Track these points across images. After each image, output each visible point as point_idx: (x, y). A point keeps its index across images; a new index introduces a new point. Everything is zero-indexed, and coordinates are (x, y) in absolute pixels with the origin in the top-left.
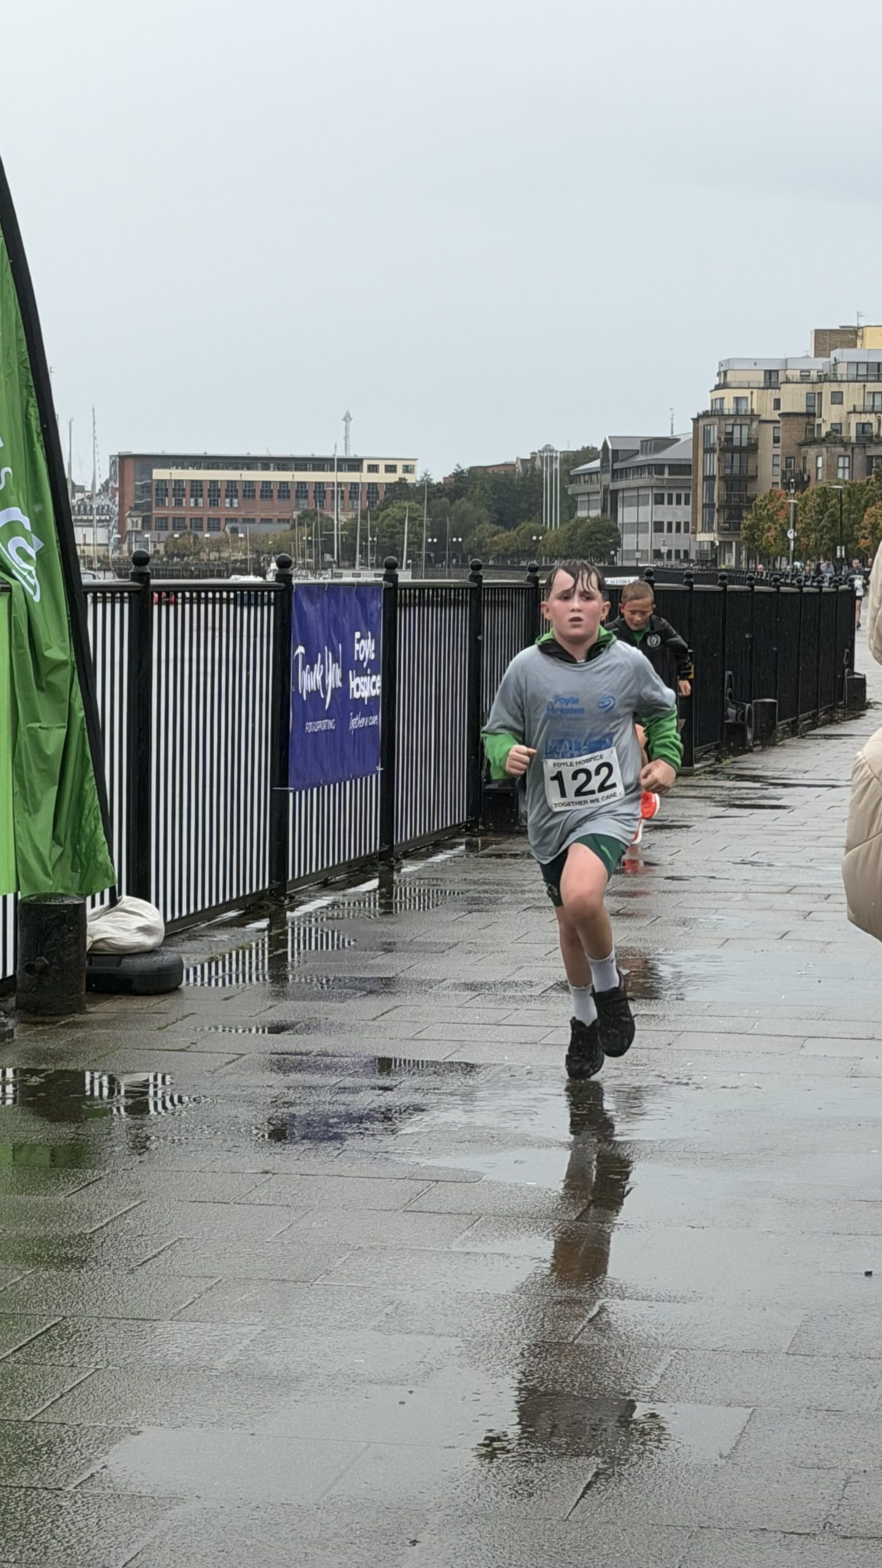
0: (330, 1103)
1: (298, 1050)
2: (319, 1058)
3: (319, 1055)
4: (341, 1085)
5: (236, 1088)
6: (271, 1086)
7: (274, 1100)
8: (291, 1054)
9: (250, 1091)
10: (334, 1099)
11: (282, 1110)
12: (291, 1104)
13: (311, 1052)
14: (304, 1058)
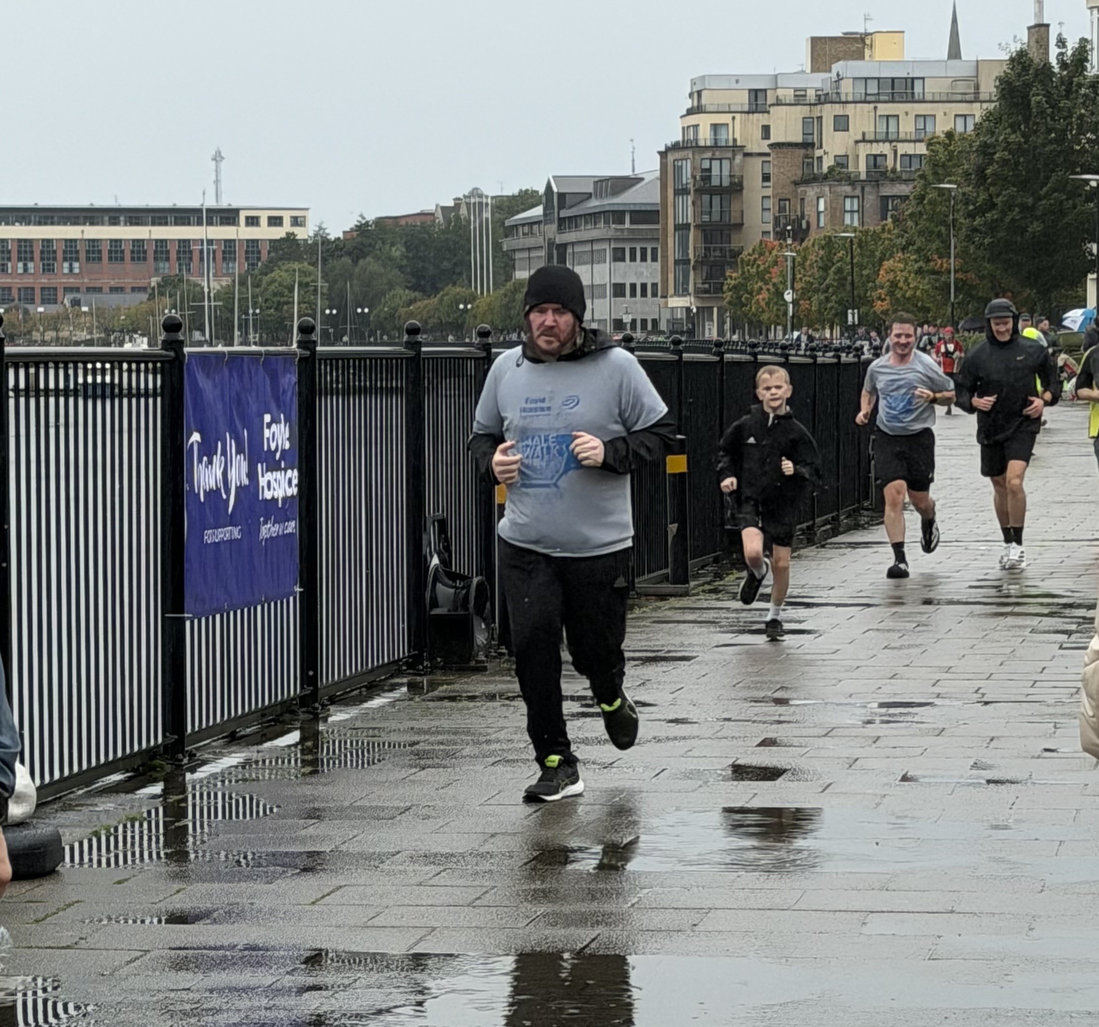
0: (266, 1009)
1: (219, 944)
2: (246, 953)
3: (245, 949)
4: (279, 985)
5: (142, 993)
6: (189, 989)
7: (196, 1006)
8: (211, 948)
9: (161, 996)
10: (272, 1002)
11: (205, 1018)
12: (218, 1011)
13: (235, 946)
14: (228, 953)
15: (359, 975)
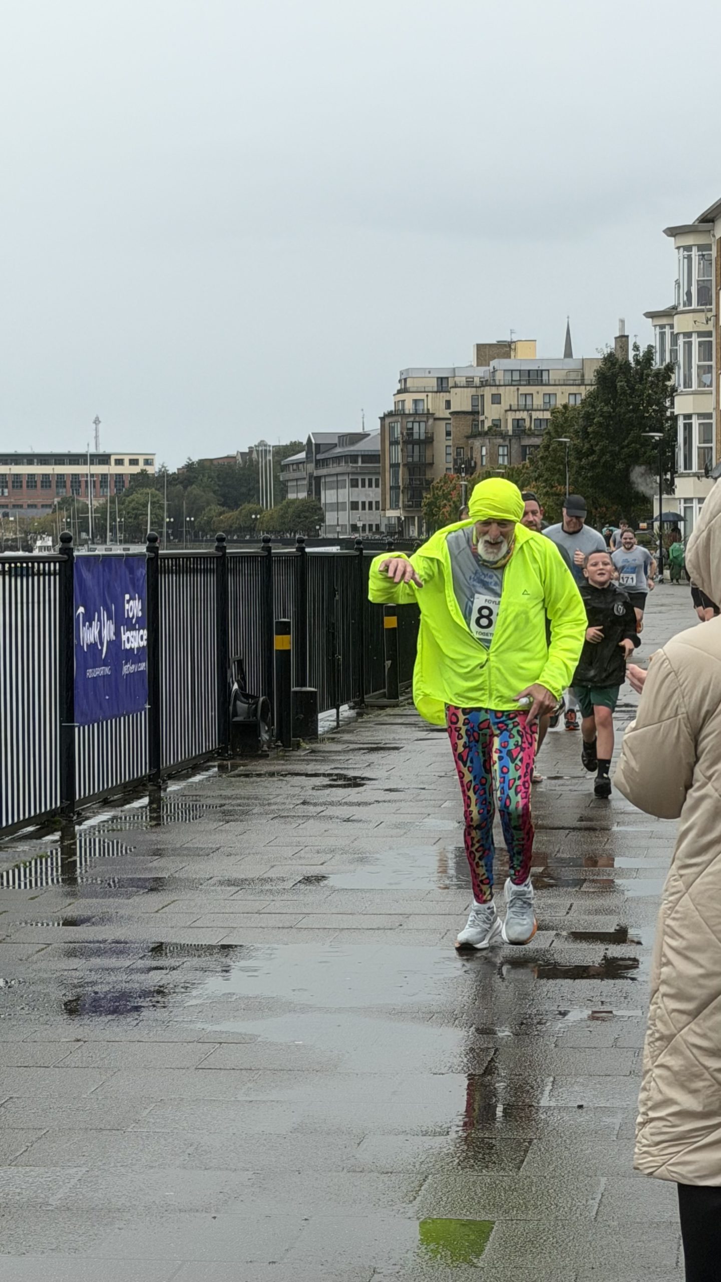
0: (126, 982)
1: (95, 939)
2: (113, 945)
3: (113, 942)
4: (134, 966)
5: (46, 972)
6: (76, 969)
7: (81, 980)
8: (90, 942)
9: (58, 974)
10: (130, 978)
11: (87, 989)
12: (94, 983)
13: (106, 941)
14: (102, 945)
15: (186, 959)
